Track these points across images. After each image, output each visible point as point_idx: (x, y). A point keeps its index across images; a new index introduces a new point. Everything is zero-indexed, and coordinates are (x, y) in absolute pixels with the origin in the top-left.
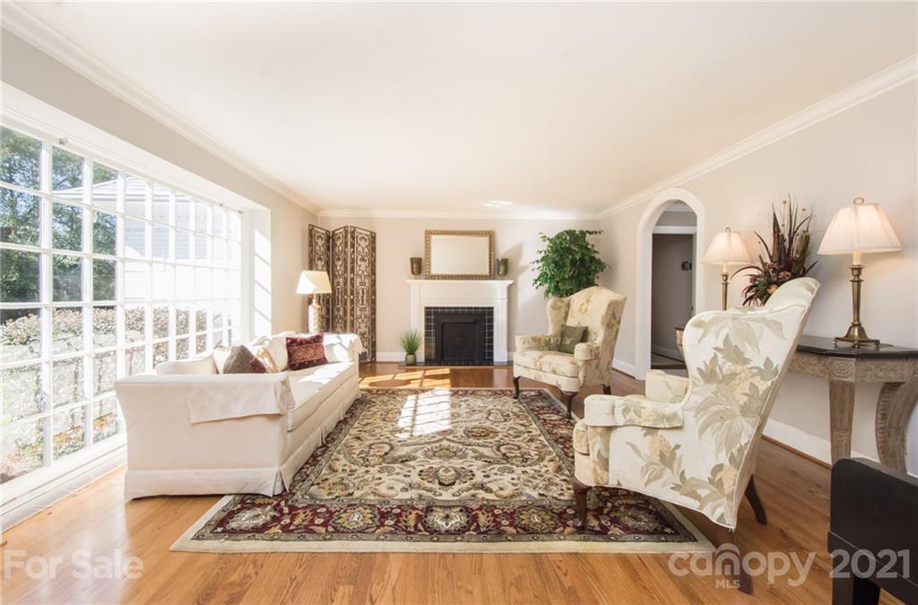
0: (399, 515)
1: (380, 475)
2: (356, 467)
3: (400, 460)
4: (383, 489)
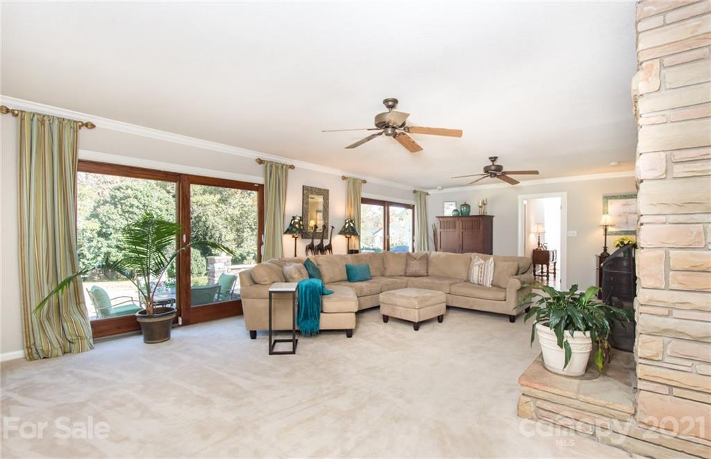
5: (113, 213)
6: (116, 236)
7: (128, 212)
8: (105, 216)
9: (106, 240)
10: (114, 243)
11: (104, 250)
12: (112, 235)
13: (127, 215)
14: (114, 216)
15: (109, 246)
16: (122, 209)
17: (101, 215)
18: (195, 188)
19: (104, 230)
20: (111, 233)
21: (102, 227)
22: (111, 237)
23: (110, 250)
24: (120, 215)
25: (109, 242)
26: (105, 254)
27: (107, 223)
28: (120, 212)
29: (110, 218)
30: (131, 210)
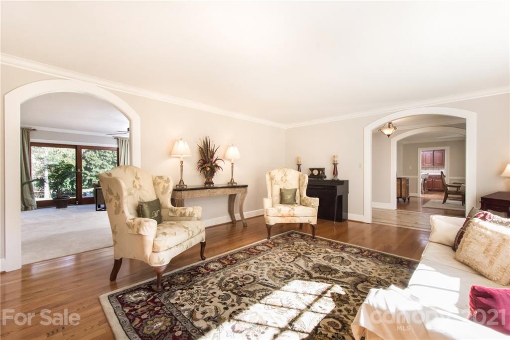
0: (370, 255)
1: (372, 271)
2: (387, 280)
3: (356, 274)
4: (373, 265)
5: (94, 156)
6: (96, 170)
7: (103, 155)
8: (89, 158)
9: (89, 172)
10: (94, 174)
11: (88, 178)
12: (94, 169)
13: (102, 157)
14: (94, 158)
15: (91, 176)
16: (99, 154)
17: (87, 157)
18: (83, 151)
19: (88, 166)
20: (93, 168)
21: (87, 165)
22: (93, 170)
23: (91, 178)
24: (98, 157)
25: (92, 173)
26: (89, 180)
27: (90, 162)
28: (98, 156)
29: (92, 159)
30: (104, 154)
